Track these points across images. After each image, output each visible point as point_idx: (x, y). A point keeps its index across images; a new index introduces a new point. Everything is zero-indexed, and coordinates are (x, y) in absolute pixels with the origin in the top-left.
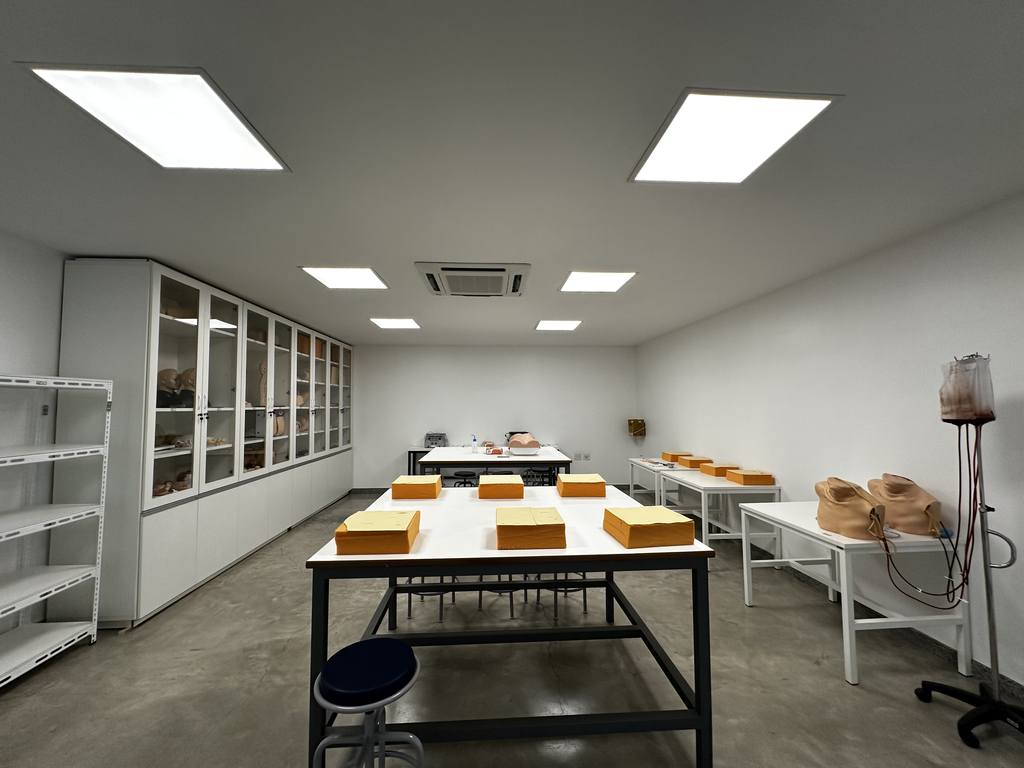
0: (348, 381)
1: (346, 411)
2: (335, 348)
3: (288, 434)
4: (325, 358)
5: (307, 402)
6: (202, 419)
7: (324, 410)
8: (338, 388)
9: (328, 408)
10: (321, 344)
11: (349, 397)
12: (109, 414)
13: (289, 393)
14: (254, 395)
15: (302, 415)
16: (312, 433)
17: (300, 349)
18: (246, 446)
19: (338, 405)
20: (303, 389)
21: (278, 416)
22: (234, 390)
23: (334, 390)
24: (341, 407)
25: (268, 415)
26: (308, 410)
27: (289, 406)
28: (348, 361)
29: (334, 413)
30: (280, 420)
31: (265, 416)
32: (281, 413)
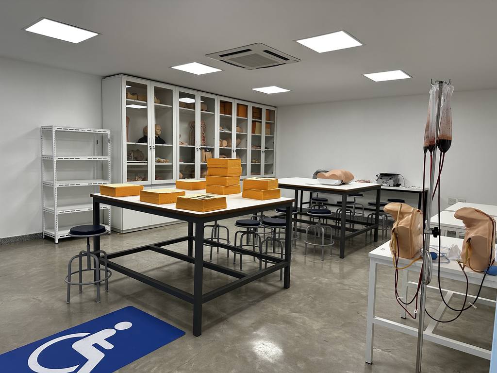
0: (272, 132)
1: (268, 152)
4: (247, 117)
5: (229, 144)
6: (152, 149)
7: (246, 150)
8: (261, 136)
11: (273, 143)
12: (109, 144)
13: (214, 138)
18: (181, 166)
19: (259, 148)
24: (263, 150)
25: (196, 150)
26: (231, 149)
27: (213, 146)
30: (207, 154)
32: (207, 150)
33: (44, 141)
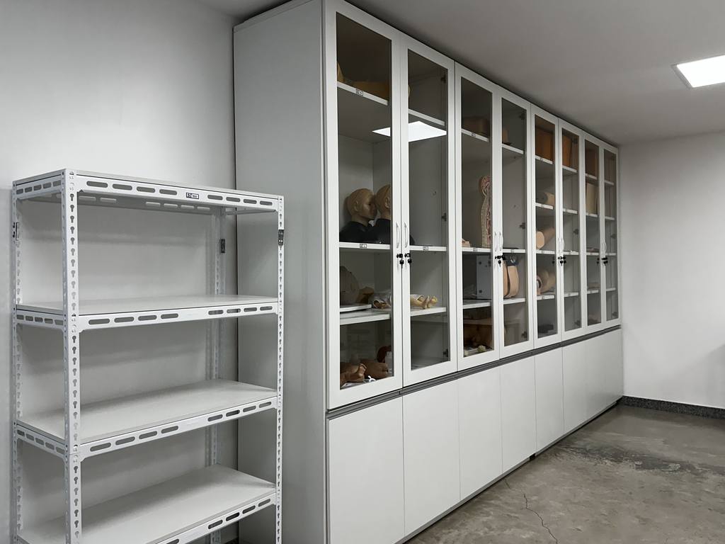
0: (612, 209)
1: (611, 261)
2: (591, 151)
3: (526, 296)
4: (577, 168)
5: (550, 242)
6: (402, 263)
7: (578, 257)
8: (598, 219)
9: (583, 254)
10: (571, 140)
11: (615, 236)
12: (281, 250)
13: (524, 226)
14: (474, 229)
15: (546, 264)
16: (561, 295)
17: (539, 152)
18: (465, 311)
19: (598, 251)
20: (545, 221)
21: (508, 264)
22: (445, 217)
23: (592, 224)
24: (603, 254)
25: (495, 262)
26: (553, 257)
27: (525, 247)
28: (611, 174)
29: (593, 263)
30: (513, 270)
31: (490, 263)
32: (513, 260)
33: (24, 246)
